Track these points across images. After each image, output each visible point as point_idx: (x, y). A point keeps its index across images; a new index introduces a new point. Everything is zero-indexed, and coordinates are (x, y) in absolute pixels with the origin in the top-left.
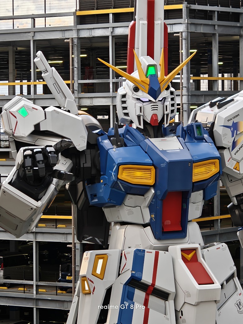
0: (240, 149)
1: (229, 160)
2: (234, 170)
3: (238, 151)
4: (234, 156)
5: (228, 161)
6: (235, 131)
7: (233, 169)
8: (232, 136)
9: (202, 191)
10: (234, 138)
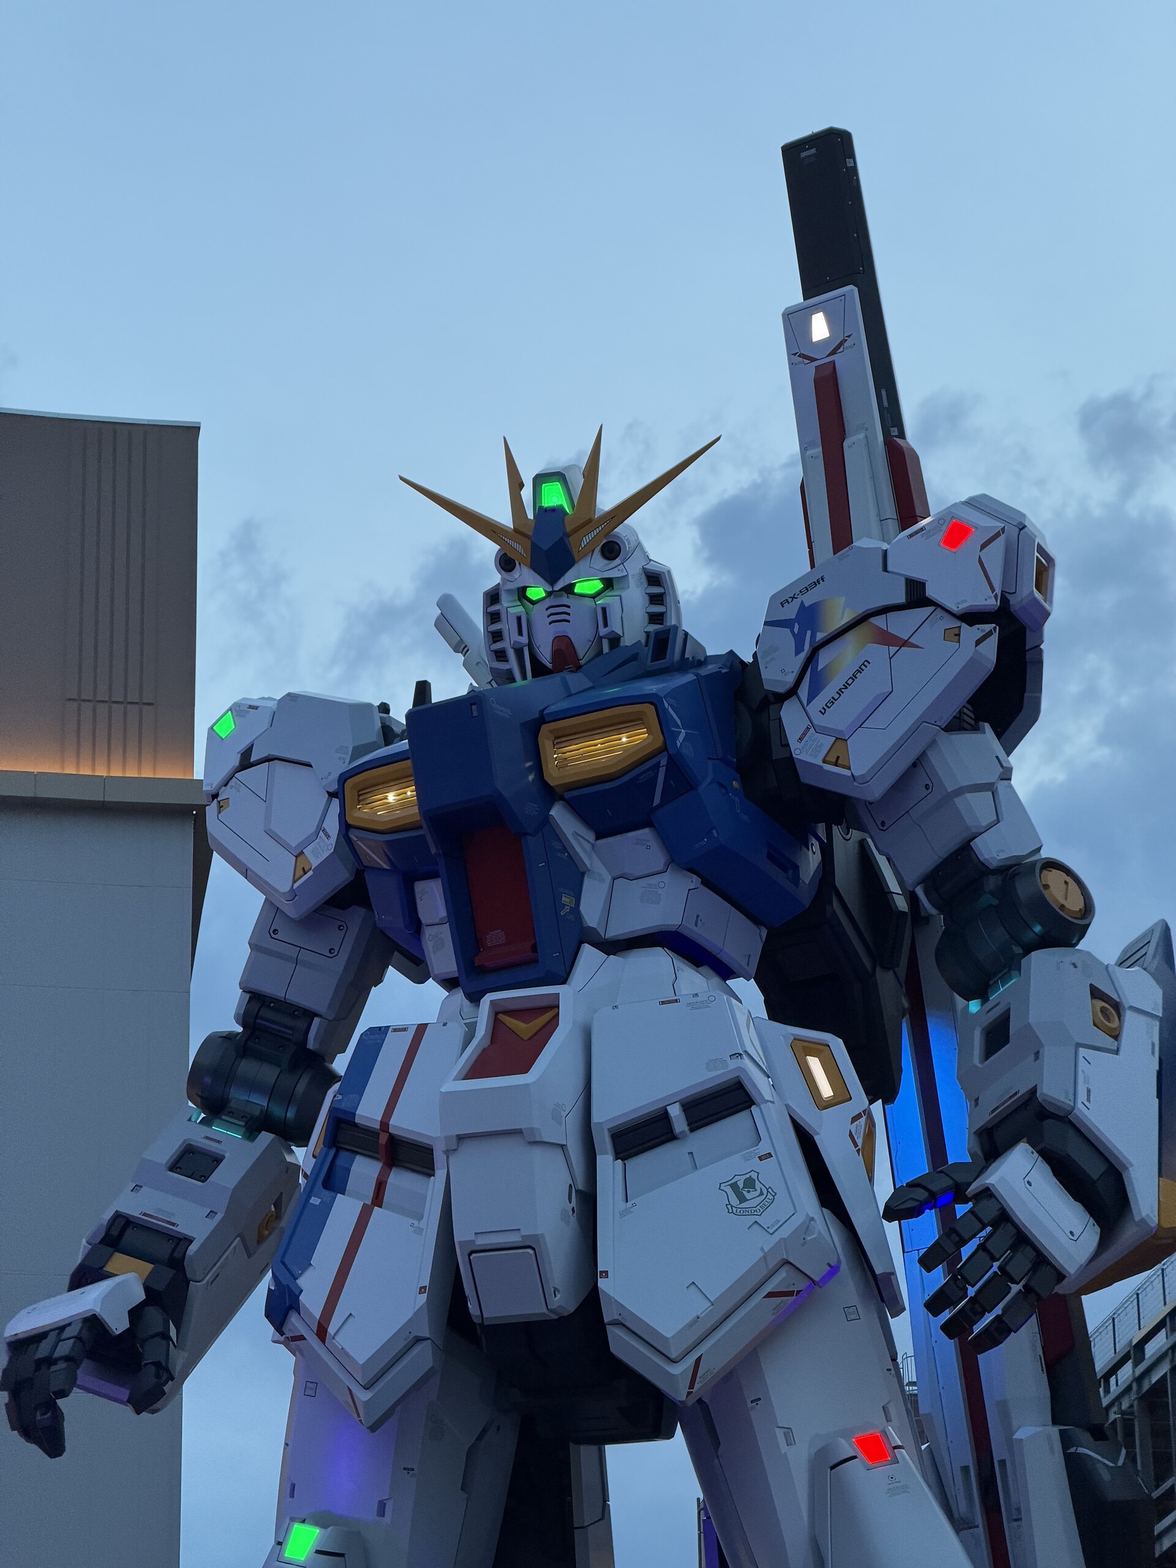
0: (840, 692)
1: (804, 734)
2: (827, 767)
3: (832, 700)
4: (818, 720)
5: (801, 739)
6: (809, 633)
7: (820, 763)
8: (798, 651)
9: (645, 833)
10: (803, 656)
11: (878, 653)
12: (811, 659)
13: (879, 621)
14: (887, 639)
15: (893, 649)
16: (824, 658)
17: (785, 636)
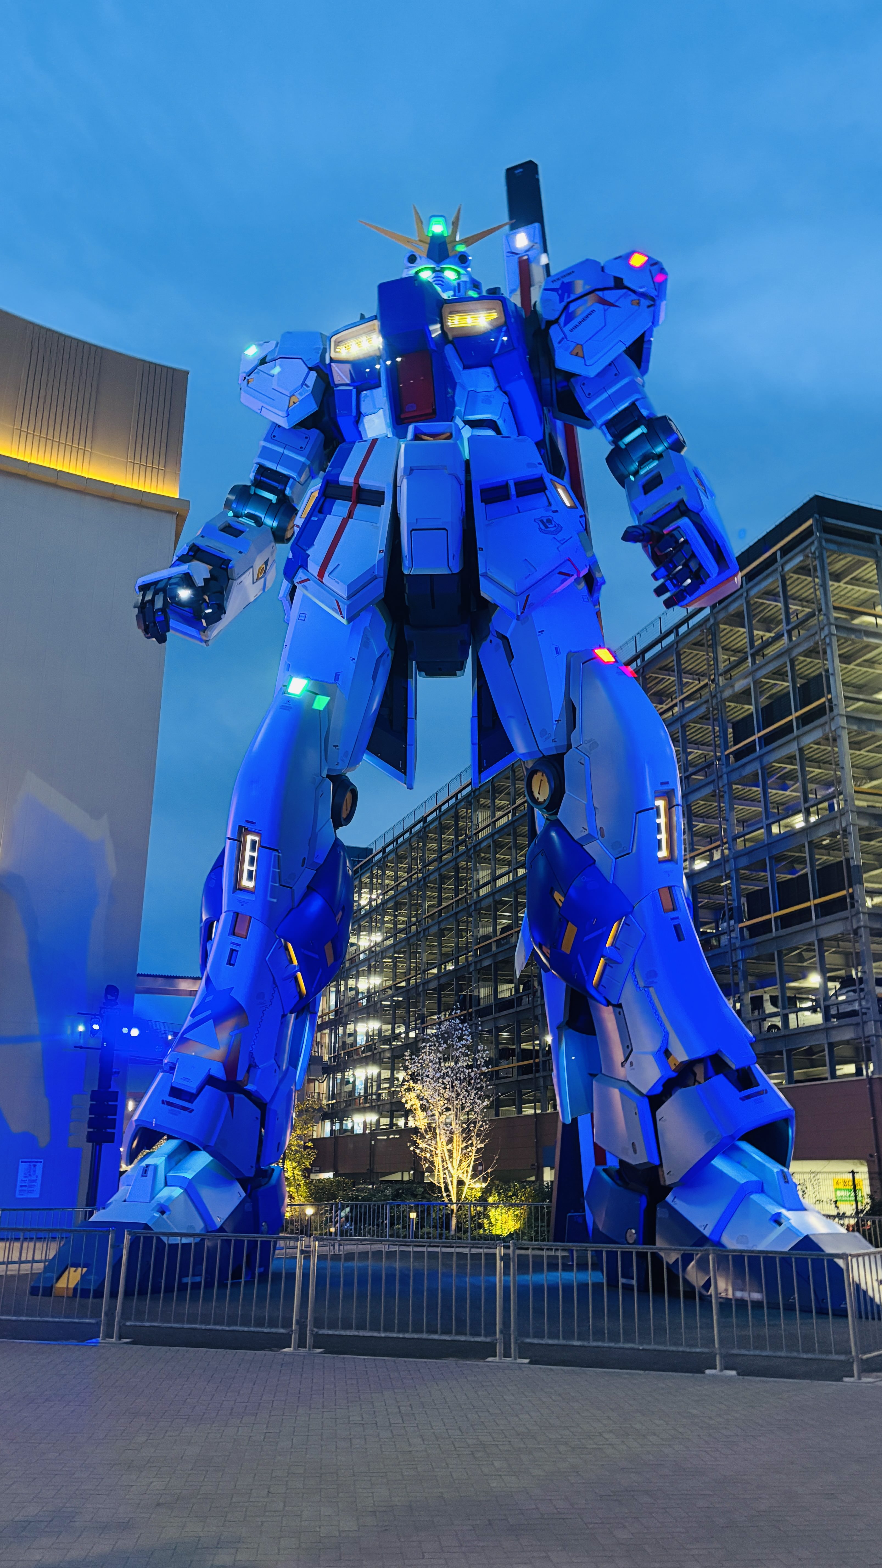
0: (580, 323)
1: (561, 341)
3: (576, 326)
4: (569, 335)
5: (559, 343)
8: (561, 301)
9: (488, 370)
10: (564, 304)
11: (599, 307)
12: (566, 307)
13: (600, 293)
14: (603, 302)
15: (606, 307)
16: (572, 307)
17: (555, 296)
